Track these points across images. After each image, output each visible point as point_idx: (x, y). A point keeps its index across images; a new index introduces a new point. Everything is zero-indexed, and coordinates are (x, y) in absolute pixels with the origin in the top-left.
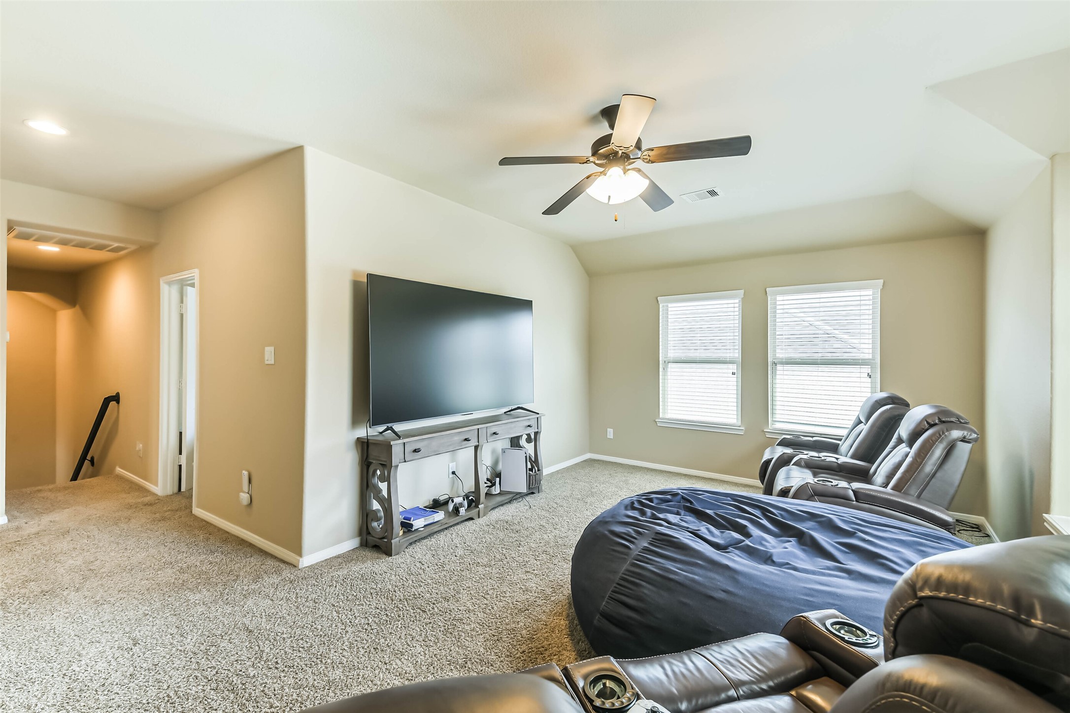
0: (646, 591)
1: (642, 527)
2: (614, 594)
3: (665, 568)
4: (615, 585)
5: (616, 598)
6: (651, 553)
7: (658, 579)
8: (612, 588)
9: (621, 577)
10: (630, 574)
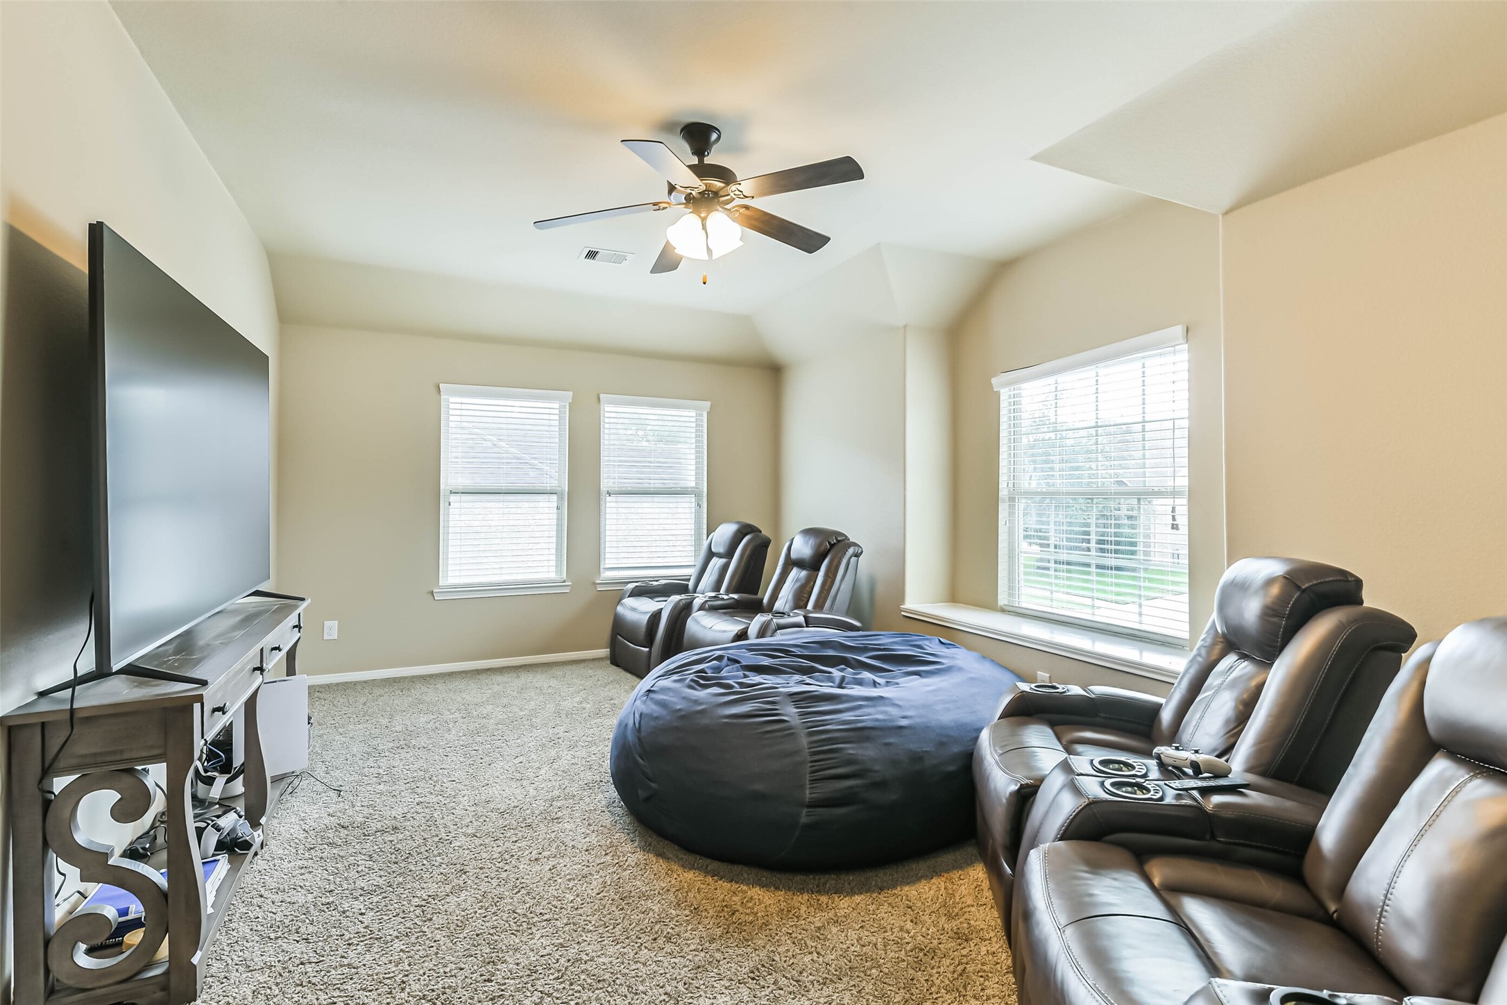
0: (851, 752)
1: (760, 697)
2: (816, 774)
3: (843, 721)
4: (810, 765)
5: (821, 777)
6: (814, 715)
7: (851, 734)
8: (809, 770)
9: (809, 752)
10: (820, 744)
